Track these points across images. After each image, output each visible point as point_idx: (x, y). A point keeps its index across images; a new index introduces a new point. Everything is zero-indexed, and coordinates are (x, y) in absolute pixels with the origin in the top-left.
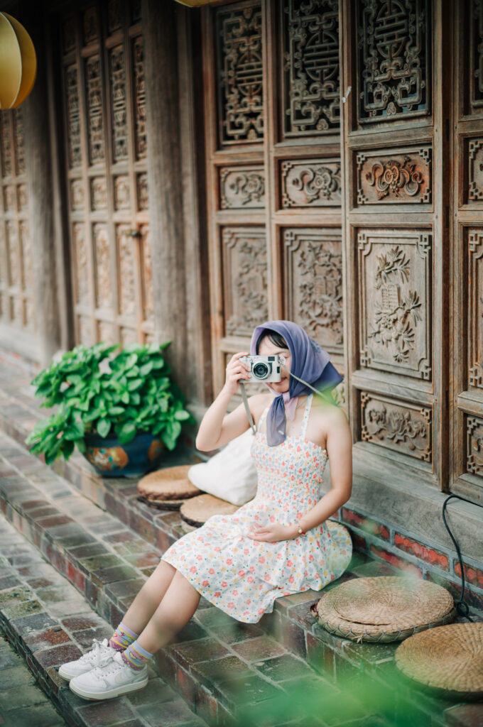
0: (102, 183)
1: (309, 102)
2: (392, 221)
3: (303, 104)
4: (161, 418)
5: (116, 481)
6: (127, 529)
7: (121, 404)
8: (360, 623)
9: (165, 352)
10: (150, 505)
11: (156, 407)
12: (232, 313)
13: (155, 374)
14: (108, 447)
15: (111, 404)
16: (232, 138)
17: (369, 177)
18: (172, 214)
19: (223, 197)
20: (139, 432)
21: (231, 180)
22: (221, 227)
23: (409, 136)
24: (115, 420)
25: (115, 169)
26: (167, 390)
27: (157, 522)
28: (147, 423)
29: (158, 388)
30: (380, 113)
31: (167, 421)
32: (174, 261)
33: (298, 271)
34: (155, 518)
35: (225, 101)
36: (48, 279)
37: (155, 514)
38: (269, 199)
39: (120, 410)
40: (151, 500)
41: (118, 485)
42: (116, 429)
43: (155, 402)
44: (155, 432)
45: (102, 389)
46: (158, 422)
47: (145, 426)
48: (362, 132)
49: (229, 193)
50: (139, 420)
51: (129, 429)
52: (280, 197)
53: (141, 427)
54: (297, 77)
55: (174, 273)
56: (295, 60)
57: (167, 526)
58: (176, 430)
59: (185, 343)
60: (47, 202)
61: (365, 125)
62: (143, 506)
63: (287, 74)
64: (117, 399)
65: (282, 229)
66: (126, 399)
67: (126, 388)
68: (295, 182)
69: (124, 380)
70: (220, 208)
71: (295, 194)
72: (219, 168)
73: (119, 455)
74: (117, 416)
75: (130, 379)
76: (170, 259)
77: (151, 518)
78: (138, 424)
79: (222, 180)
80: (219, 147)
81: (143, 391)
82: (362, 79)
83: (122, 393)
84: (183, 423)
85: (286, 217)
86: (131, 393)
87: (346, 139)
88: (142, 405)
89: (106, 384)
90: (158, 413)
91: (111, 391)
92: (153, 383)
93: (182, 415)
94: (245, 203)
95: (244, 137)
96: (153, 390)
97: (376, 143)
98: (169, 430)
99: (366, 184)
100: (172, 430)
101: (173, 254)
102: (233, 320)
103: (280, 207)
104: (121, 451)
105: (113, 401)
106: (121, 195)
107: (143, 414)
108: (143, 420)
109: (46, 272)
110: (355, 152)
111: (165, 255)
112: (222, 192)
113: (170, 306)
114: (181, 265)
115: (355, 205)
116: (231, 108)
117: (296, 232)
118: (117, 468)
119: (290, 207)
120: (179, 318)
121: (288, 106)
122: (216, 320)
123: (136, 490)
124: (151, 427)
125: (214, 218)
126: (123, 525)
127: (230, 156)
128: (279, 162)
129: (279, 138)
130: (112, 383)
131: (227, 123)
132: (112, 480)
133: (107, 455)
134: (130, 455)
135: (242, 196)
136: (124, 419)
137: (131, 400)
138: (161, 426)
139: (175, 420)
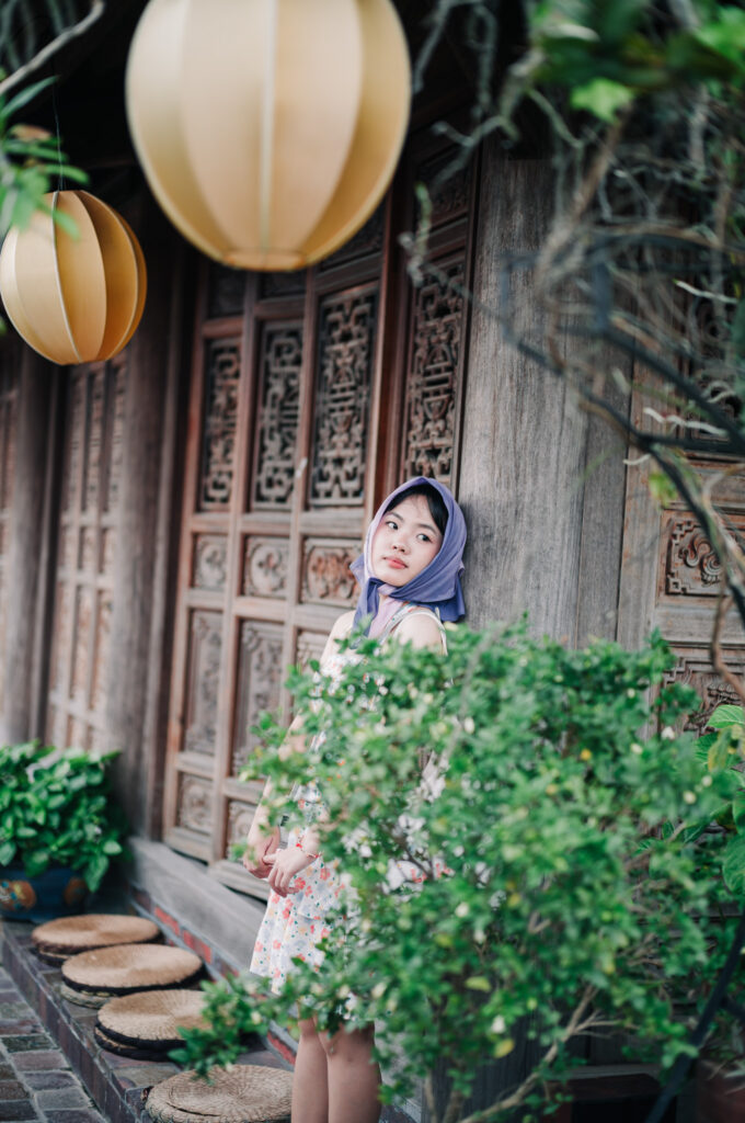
0: (91, 534)
3: (276, 470)
4: (85, 849)
5: (19, 926)
6: (15, 990)
7: (33, 825)
8: (185, 1111)
9: (113, 763)
10: (41, 958)
11: (80, 833)
12: (192, 721)
13: (90, 791)
14: (11, 879)
15: (21, 823)
16: (212, 500)
17: (315, 569)
18: (140, 586)
19: (197, 572)
20: (53, 863)
21: (208, 552)
22: (192, 611)
23: (345, 527)
24: (23, 845)
25: (107, 520)
26: (98, 814)
27: (41, 980)
28: (65, 853)
29: (88, 807)
30: (328, 494)
31: (91, 854)
32: (135, 647)
33: (254, 675)
34: (40, 974)
35: (210, 454)
36: (22, 654)
37: (41, 969)
38: (232, 583)
39: (30, 832)
40: (42, 952)
41: (20, 931)
42: (24, 857)
43: (81, 826)
44: (75, 866)
45: (12, 803)
46: (79, 853)
47: (62, 857)
48: (313, 515)
49: (205, 569)
50: (54, 848)
51: (41, 858)
52: (242, 581)
53: (56, 857)
54: (271, 438)
55: (134, 663)
56: (272, 417)
57: (48, 985)
58: (99, 867)
59: (139, 755)
60: (33, 552)
61: (319, 507)
62: (33, 959)
63: (262, 433)
64: (31, 816)
65: (241, 621)
66: (40, 819)
67: (44, 806)
68: (261, 565)
69: (44, 795)
70: (192, 584)
71: (260, 579)
72: (196, 536)
73: (23, 891)
74: (27, 840)
75: (52, 794)
76: (130, 643)
77: (35, 974)
78: (53, 853)
79: (198, 551)
80: (198, 509)
81: (66, 811)
82: (316, 453)
83: (38, 810)
84: (112, 858)
85: (246, 607)
86: (49, 812)
87: (298, 520)
88: (63, 828)
89: (19, 797)
90: (82, 841)
91: (24, 805)
92: (84, 801)
93: (113, 847)
96: (81, 812)
98: (92, 865)
99: (312, 576)
100: (96, 865)
101: (135, 637)
102: (195, 729)
103: (242, 592)
104: (28, 886)
105: (25, 820)
106: (109, 554)
107: (62, 841)
108: (61, 848)
109: (21, 643)
110: (305, 538)
111: (125, 638)
112: (196, 565)
113: (124, 705)
114: (143, 654)
115: (300, 601)
116: (215, 463)
117: (256, 626)
118: (22, 909)
119: (253, 595)
120: (130, 723)
121: (260, 470)
122: (174, 729)
123: (30, 939)
124: (70, 858)
125: (185, 598)
126: (13, 983)
127: (210, 523)
128: (246, 537)
129: (247, 509)
130: (30, 797)
131: (210, 481)
132: (13, 925)
133: (10, 890)
134: (39, 892)
136: (36, 844)
137: (48, 820)
138: (83, 859)
139: (103, 853)
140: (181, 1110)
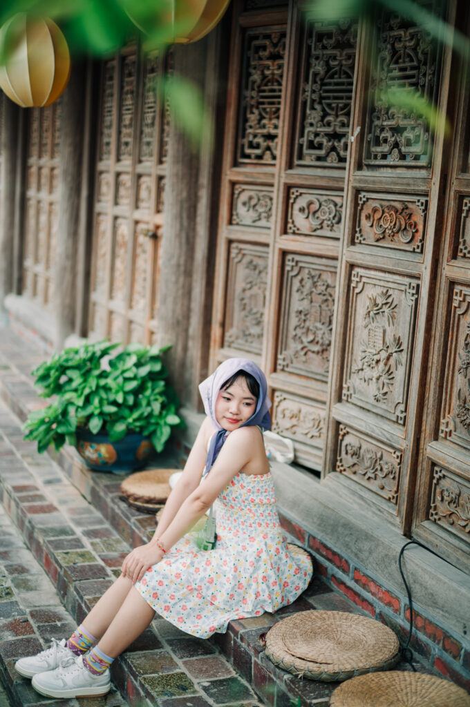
0: (126, 179)
1: (322, 133)
2: (384, 264)
3: (317, 135)
4: (153, 421)
5: (103, 475)
6: (107, 525)
7: (114, 403)
8: (303, 659)
9: (165, 357)
10: (130, 505)
11: (149, 409)
12: (232, 325)
13: (152, 376)
14: (98, 442)
15: (105, 402)
16: (248, 157)
17: (368, 217)
18: (185, 223)
19: (234, 213)
20: (129, 432)
21: (244, 197)
22: (230, 242)
23: (408, 185)
24: (108, 418)
25: (140, 169)
26: (161, 394)
27: (134, 524)
28: (138, 424)
29: (153, 390)
30: (384, 157)
31: (157, 424)
32: (182, 268)
33: (296, 296)
34: (133, 519)
35: (246, 120)
36: (69, 264)
37: (133, 515)
38: (276, 221)
39: (113, 409)
40: (131, 501)
41: (105, 481)
42: (108, 427)
43: (149, 404)
44: (146, 433)
45: (98, 387)
46: (149, 423)
47: (136, 427)
48: (366, 173)
49: (241, 210)
50: (130, 420)
51: (120, 428)
52: (286, 223)
53: (132, 427)
54: (313, 108)
55: (181, 279)
56: (314, 92)
57: (143, 529)
58: (165, 433)
59: (185, 349)
60: (75, 190)
61: (370, 167)
62: (123, 505)
63: (305, 103)
64: (112, 397)
65: (284, 253)
66: (120, 399)
67: (121, 388)
68: (302, 210)
69: (120, 380)
70: (230, 222)
71: (300, 220)
72: (233, 184)
73: (108, 452)
74: (110, 415)
75: (126, 379)
76: (178, 265)
77: (129, 519)
78: (130, 424)
79: (236, 196)
80: (235, 164)
81: (137, 392)
82: (371, 122)
83: (117, 392)
84: (173, 427)
85: (289, 243)
86: (126, 393)
87: (351, 177)
88: (136, 405)
89: (102, 382)
90: (150, 415)
91: (107, 389)
92: (149, 384)
93: (173, 419)
94: (254, 221)
95: (260, 157)
96: (148, 393)
97: (377, 186)
98: (158, 433)
99: (365, 224)
100: (162, 433)
101: (182, 262)
102: (232, 332)
103: (285, 232)
104: (111, 448)
105: (107, 399)
106: (143, 194)
107: (136, 415)
108: (135, 420)
109: (67, 257)
110: (357, 191)
111: (174, 261)
112: (234, 207)
113: (174, 311)
114: (188, 273)
115: (353, 243)
116: (251, 127)
117: (297, 258)
118: (105, 464)
119: (294, 233)
120: (180, 324)
121: (302, 135)
122: (216, 331)
123: (118, 487)
124: (142, 428)
125: (224, 232)
126: (105, 520)
127: (245, 174)
128: (288, 188)
129: (290, 165)
130: (109, 381)
131: (245, 141)
132: (99, 475)
133: (97, 451)
134: (118, 452)
135: (252, 214)
136: (117, 418)
137: (125, 400)
138: (152, 428)
139: (166, 424)
140: (299, 658)
